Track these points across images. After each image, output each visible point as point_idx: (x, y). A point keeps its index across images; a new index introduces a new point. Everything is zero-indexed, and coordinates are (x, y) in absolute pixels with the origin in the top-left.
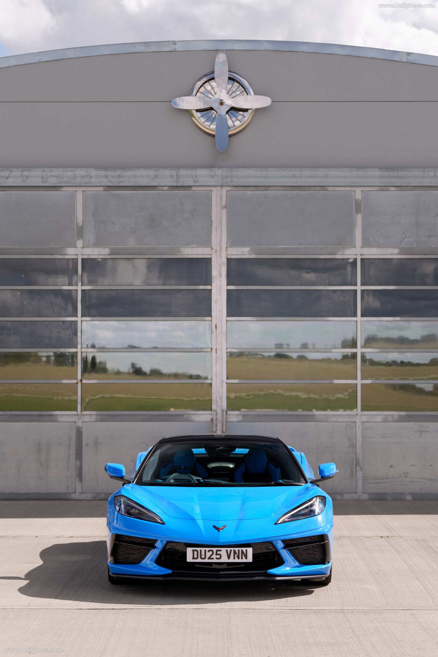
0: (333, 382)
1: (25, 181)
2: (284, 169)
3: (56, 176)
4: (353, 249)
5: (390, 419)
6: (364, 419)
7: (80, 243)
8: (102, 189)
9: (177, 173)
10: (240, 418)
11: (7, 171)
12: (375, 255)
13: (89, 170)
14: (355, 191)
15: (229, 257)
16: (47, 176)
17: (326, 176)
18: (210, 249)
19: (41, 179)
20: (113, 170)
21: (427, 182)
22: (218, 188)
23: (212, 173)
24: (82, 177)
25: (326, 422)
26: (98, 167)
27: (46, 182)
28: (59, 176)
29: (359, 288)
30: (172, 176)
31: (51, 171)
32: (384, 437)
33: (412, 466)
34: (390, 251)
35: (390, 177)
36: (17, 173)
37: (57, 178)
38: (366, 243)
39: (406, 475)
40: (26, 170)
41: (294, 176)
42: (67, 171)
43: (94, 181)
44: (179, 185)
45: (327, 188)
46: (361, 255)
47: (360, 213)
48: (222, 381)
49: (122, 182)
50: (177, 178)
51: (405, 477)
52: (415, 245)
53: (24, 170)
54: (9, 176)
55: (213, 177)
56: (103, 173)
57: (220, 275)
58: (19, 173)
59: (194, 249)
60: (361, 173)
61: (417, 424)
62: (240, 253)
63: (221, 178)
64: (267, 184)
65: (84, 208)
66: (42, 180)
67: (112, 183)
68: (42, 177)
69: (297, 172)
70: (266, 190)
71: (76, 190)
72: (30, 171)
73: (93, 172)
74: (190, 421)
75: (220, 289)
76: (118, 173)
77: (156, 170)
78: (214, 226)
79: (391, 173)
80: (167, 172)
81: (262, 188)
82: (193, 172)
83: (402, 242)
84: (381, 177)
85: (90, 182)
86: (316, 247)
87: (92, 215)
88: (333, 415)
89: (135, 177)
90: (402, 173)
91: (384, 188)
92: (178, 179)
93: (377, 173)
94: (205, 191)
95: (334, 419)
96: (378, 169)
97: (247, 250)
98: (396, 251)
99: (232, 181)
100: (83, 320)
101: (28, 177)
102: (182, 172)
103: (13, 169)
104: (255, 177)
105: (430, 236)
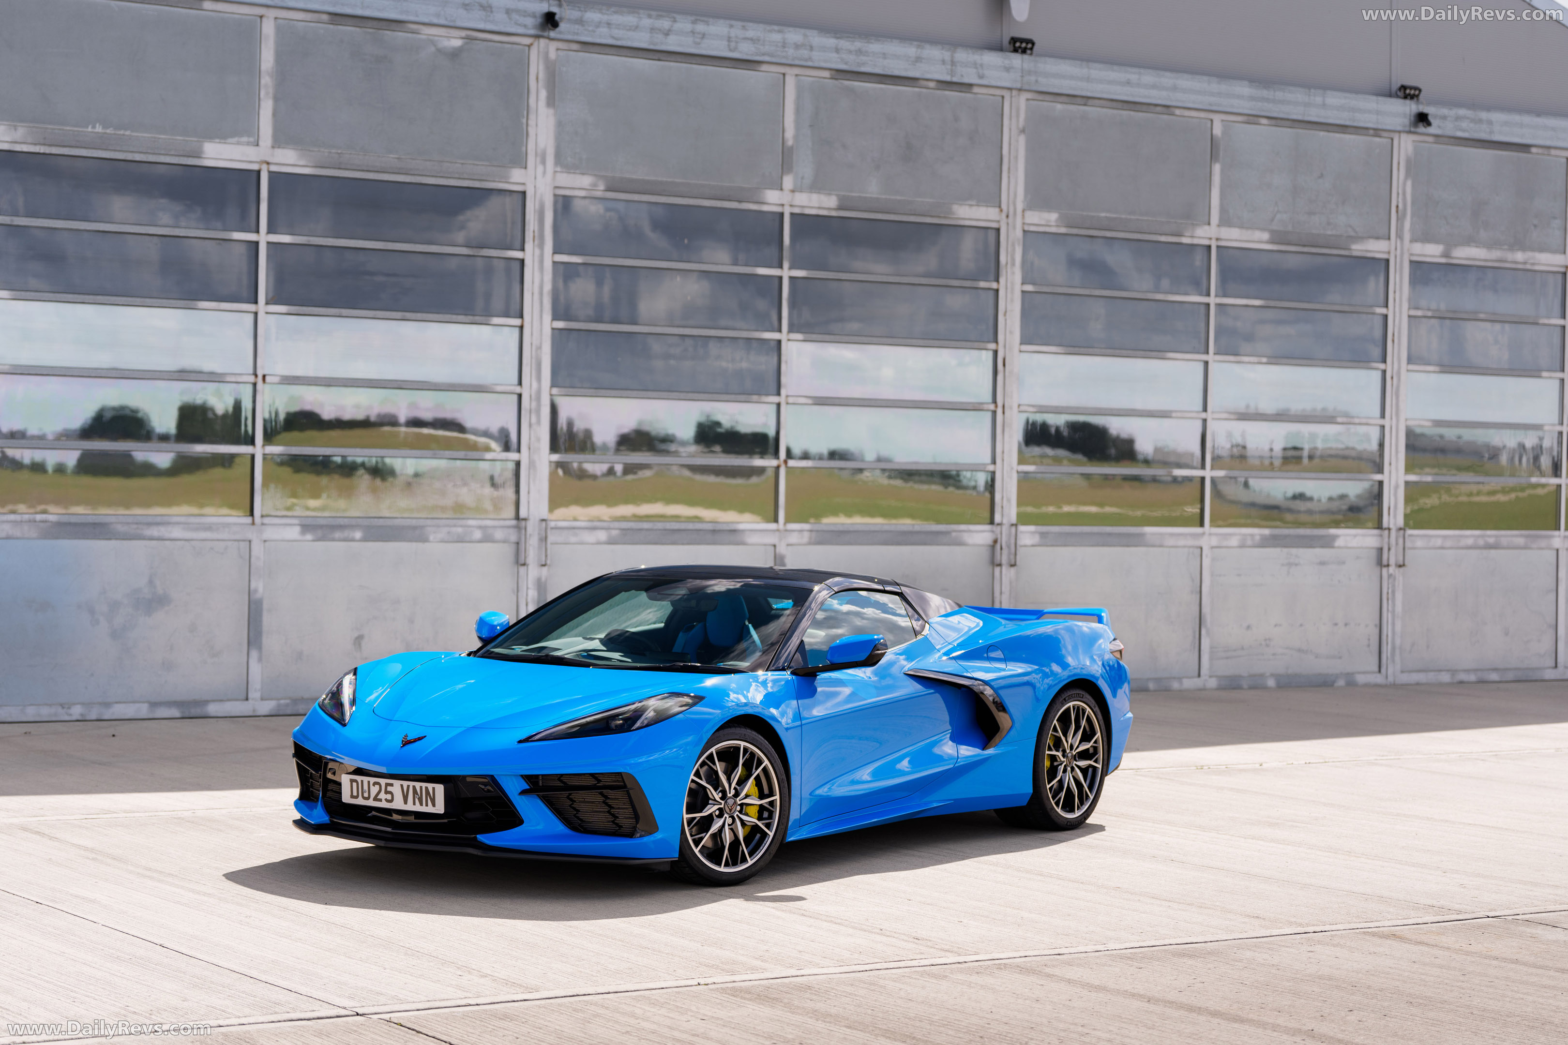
0: (1172, 472)
1: (699, 44)
2: (1115, 67)
3: (752, 39)
4: (1206, 227)
5: (1249, 542)
6: (1214, 541)
7: (788, 182)
8: (827, 74)
9: (952, 57)
10: (1036, 539)
11: (667, 19)
12: (1236, 240)
13: (809, 32)
14: (1212, 121)
15: (1026, 228)
16: (737, 37)
17: (1175, 88)
18: (997, 210)
19: (727, 43)
20: (849, 37)
21: (1313, 115)
22: (1014, 93)
23: (1007, 62)
24: (797, 46)
25: (1161, 546)
26: (825, 29)
27: (735, 49)
28: (759, 40)
29: (1213, 300)
30: (944, 62)
31: (744, 27)
32: (1239, 575)
33: (1276, 626)
34: (1256, 235)
35: (1262, 99)
36: (684, 24)
37: (754, 43)
38: (1225, 221)
39: (1268, 642)
40: (700, 20)
41: (1128, 83)
42: (770, 31)
43: (818, 58)
44: (955, 79)
45: (1173, 109)
46: (1217, 239)
47: (1217, 160)
48: (1012, 469)
49: (864, 64)
50: (952, 65)
51: (1267, 646)
52: (1290, 228)
53: (696, 20)
54: (669, 30)
55: (1007, 69)
56: (831, 42)
57: (1013, 264)
58: (688, 27)
59: (974, 208)
60: (1224, 87)
61: (1285, 550)
62: (1043, 223)
63: (1020, 74)
64: (1089, 94)
65: (798, 110)
66: (729, 46)
67: (846, 63)
68: (729, 39)
69: (1132, 75)
70: (1085, 105)
71: (783, 72)
72: (707, 23)
73: (817, 39)
74: (960, 543)
75: (1012, 291)
76: (858, 44)
77: (918, 47)
78: (1005, 167)
79: (1265, 93)
80: (935, 53)
81: (1079, 100)
82: (977, 57)
83: (1272, 220)
84: (1252, 98)
85: (810, 59)
86: (1154, 219)
87: (811, 126)
88: (1172, 535)
89: (885, 56)
90: (1279, 95)
91: (1252, 119)
92: (954, 67)
93: (1243, 89)
94: (991, 97)
95: (1171, 542)
96: (1246, 83)
97: (1053, 216)
98: (1266, 236)
99: (1037, 81)
100: (791, 338)
101: (704, 36)
102: (960, 55)
103: (678, 17)
104: (1072, 78)
105: (1311, 213)
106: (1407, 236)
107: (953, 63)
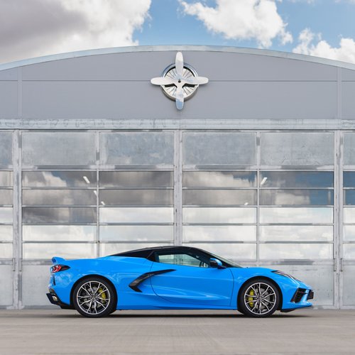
1: (66, 126)
2: (215, 119)
3: (84, 123)
4: (255, 166)
5: (276, 263)
6: (261, 263)
7: (98, 162)
8: (110, 131)
9: (154, 122)
11: (56, 120)
12: (267, 169)
13: (103, 120)
14: (256, 132)
15: (184, 170)
16: (79, 123)
17: (240, 124)
18: (172, 165)
20: (117, 120)
21: (298, 127)
22: (178, 130)
23: (174, 122)
24: (99, 124)
26: (108, 118)
27: (78, 127)
28: (86, 123)
29: (258, 188)
30: (151, 124)
31: (81, 120)
34: (276, 167)
35: (276, 124)
36: (61, 121)
38: (263, 163)
41: (221, 124)
42: (90, 120)
43: (106, 126)
44: (155, 128)
45: (240, 130)
46: (260, 169)
47: (259, 145)
48: (180, 242)
49: (123, 127)
52: (290, 164)
53: (65, 120)
54: (56, 123)
55: (174, 124)
56: (111, 121)
57: (179, 181)
58: (63, 122)
59: (164, 165)
60: (260, 122)
61: (291, 266)
62: (190, 168)
63: (179, 125)
64: (206, 128)
65: (100, 142)
66: (76, 126)
67: (116, 127)
68: (76, 124)
69: (223, 121)
70: (205, 132)
71: (96, 131)
72: (69, 120)
73: (106, 121)
75: (179, 189)
76: (120, 121)
77: (142, 120)
78: (175, 153)
79: (277, 122)
80: (148, 121)
81: (203, 131)
82: (163, 121)
83: (282, 162)
84: (272, 124)
85: (103, 127)
86: (234, 164)
87: (105, 146)
88: (243, 261)
89: (130, 124)
90: (283, 122)
91: (273, 130)
94: (169, 132)
95: (244, 263)
96: (269, 120)
97: (194, 166)
98: (279, 167)
99: (186, 126)
101: (68, 124)
102: (157, 121)
103: (59, 119)
104: (199, 124)
105: (299, 159)
106: (341, 163)
107: (154, 124)
